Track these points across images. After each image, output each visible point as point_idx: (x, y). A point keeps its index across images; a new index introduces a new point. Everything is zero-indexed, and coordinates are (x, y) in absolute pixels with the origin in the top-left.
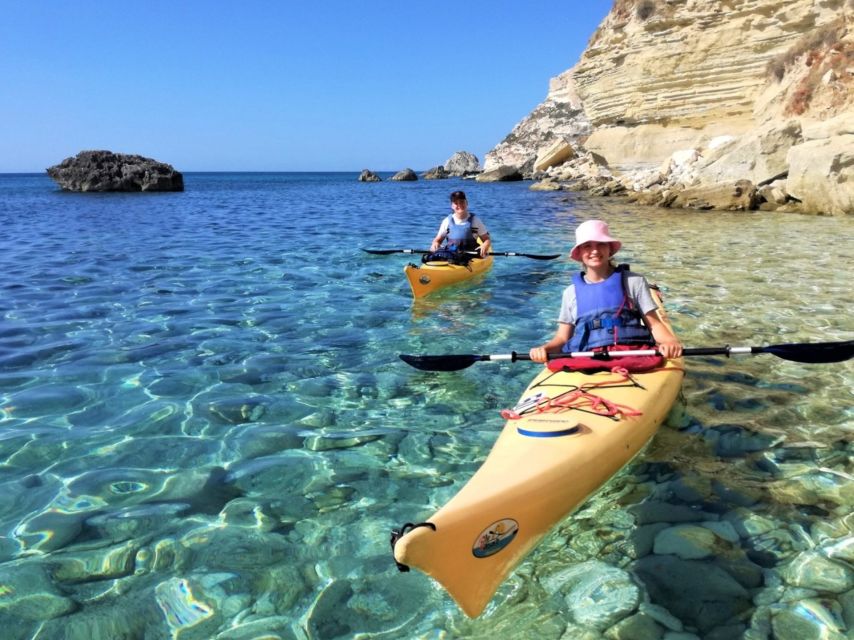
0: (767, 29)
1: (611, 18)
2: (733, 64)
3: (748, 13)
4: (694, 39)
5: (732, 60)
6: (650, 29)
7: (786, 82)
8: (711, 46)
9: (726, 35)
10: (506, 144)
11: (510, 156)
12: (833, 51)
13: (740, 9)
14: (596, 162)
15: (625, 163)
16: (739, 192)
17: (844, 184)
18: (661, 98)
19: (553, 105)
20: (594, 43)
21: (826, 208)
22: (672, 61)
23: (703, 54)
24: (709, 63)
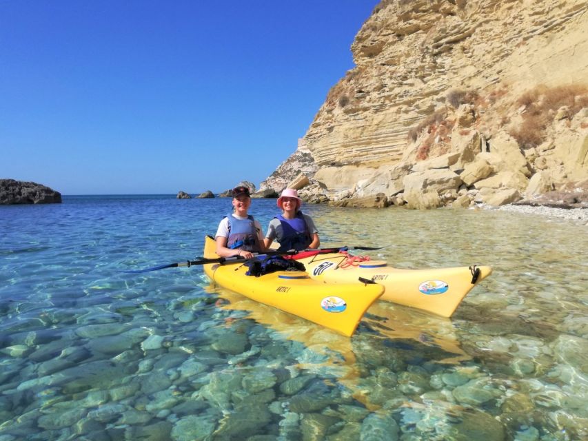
0: (410, 113)
1: (325, 106)
2: (393, 132)
3: (399, 104)
4: (371, 118)
5: (392, 130)
6: (347, 112)
7: (418, 142)
8: (381, 122)
9: (388, 117)
10: (273, 177)
11: (276, 184)
12: (441, 125)
13: (395, 102)
14: (321, 187)
15: (336, 187)
16: (378, 199)
17: (426, 194)
18: (355, 150)
19: (300, 155)
20: (317, 119)
21: (417, 206)
22: (360, 130)
23: (376, 126)
24: (379, 132)
